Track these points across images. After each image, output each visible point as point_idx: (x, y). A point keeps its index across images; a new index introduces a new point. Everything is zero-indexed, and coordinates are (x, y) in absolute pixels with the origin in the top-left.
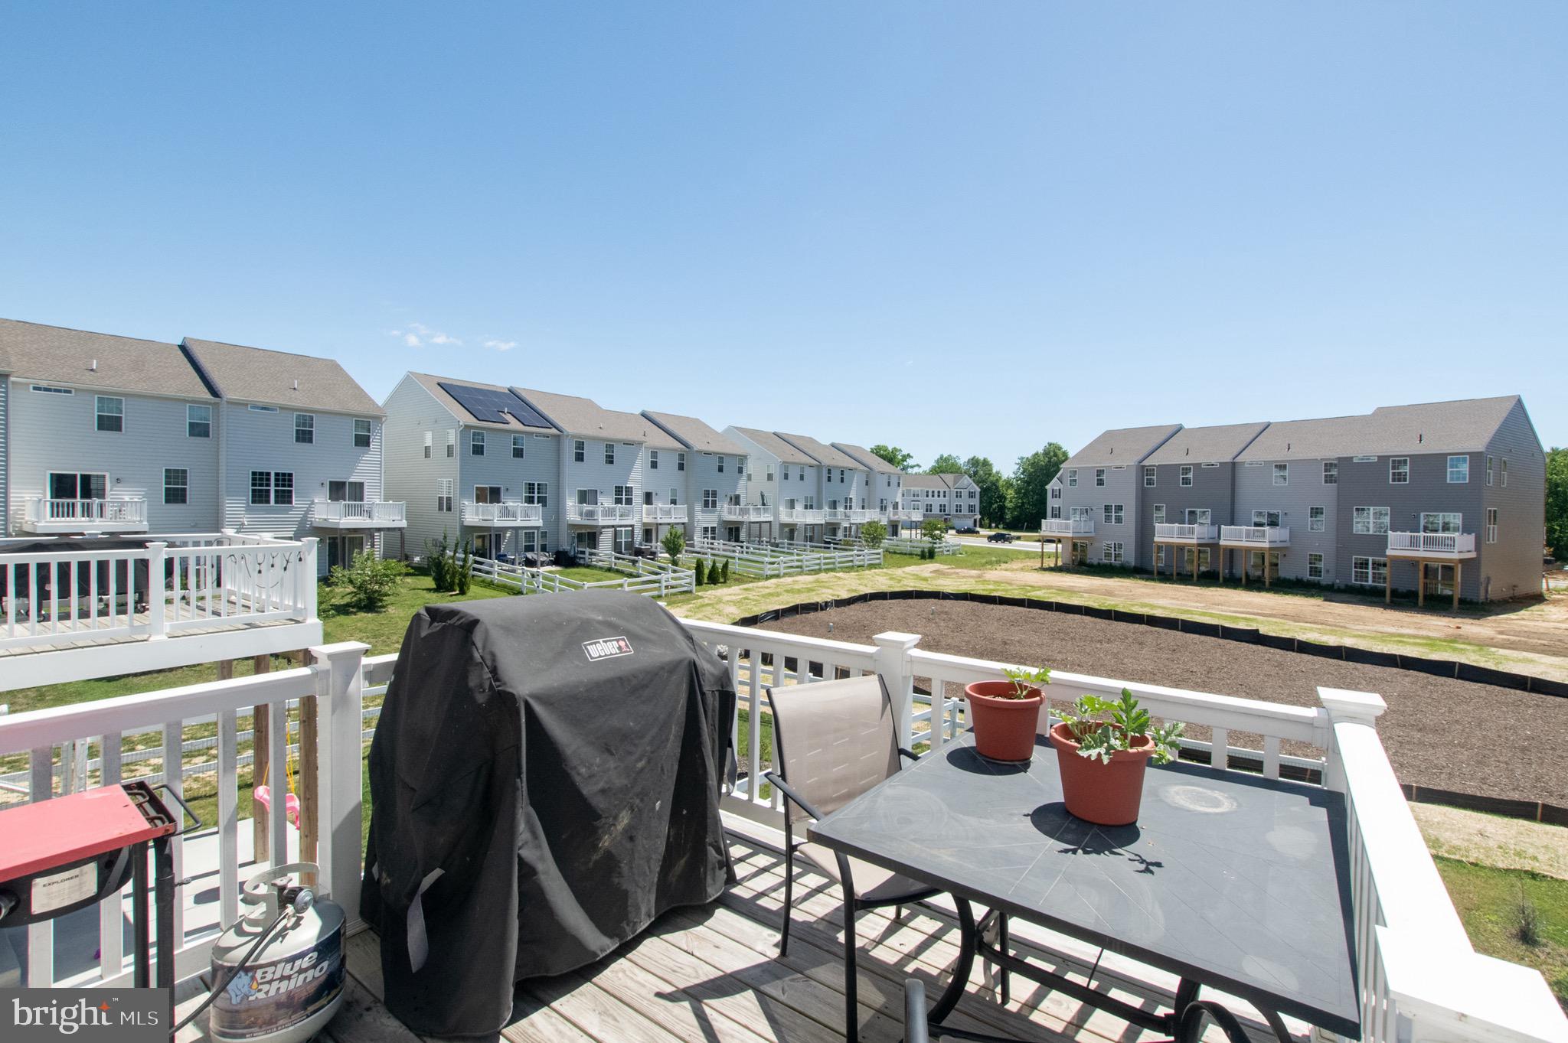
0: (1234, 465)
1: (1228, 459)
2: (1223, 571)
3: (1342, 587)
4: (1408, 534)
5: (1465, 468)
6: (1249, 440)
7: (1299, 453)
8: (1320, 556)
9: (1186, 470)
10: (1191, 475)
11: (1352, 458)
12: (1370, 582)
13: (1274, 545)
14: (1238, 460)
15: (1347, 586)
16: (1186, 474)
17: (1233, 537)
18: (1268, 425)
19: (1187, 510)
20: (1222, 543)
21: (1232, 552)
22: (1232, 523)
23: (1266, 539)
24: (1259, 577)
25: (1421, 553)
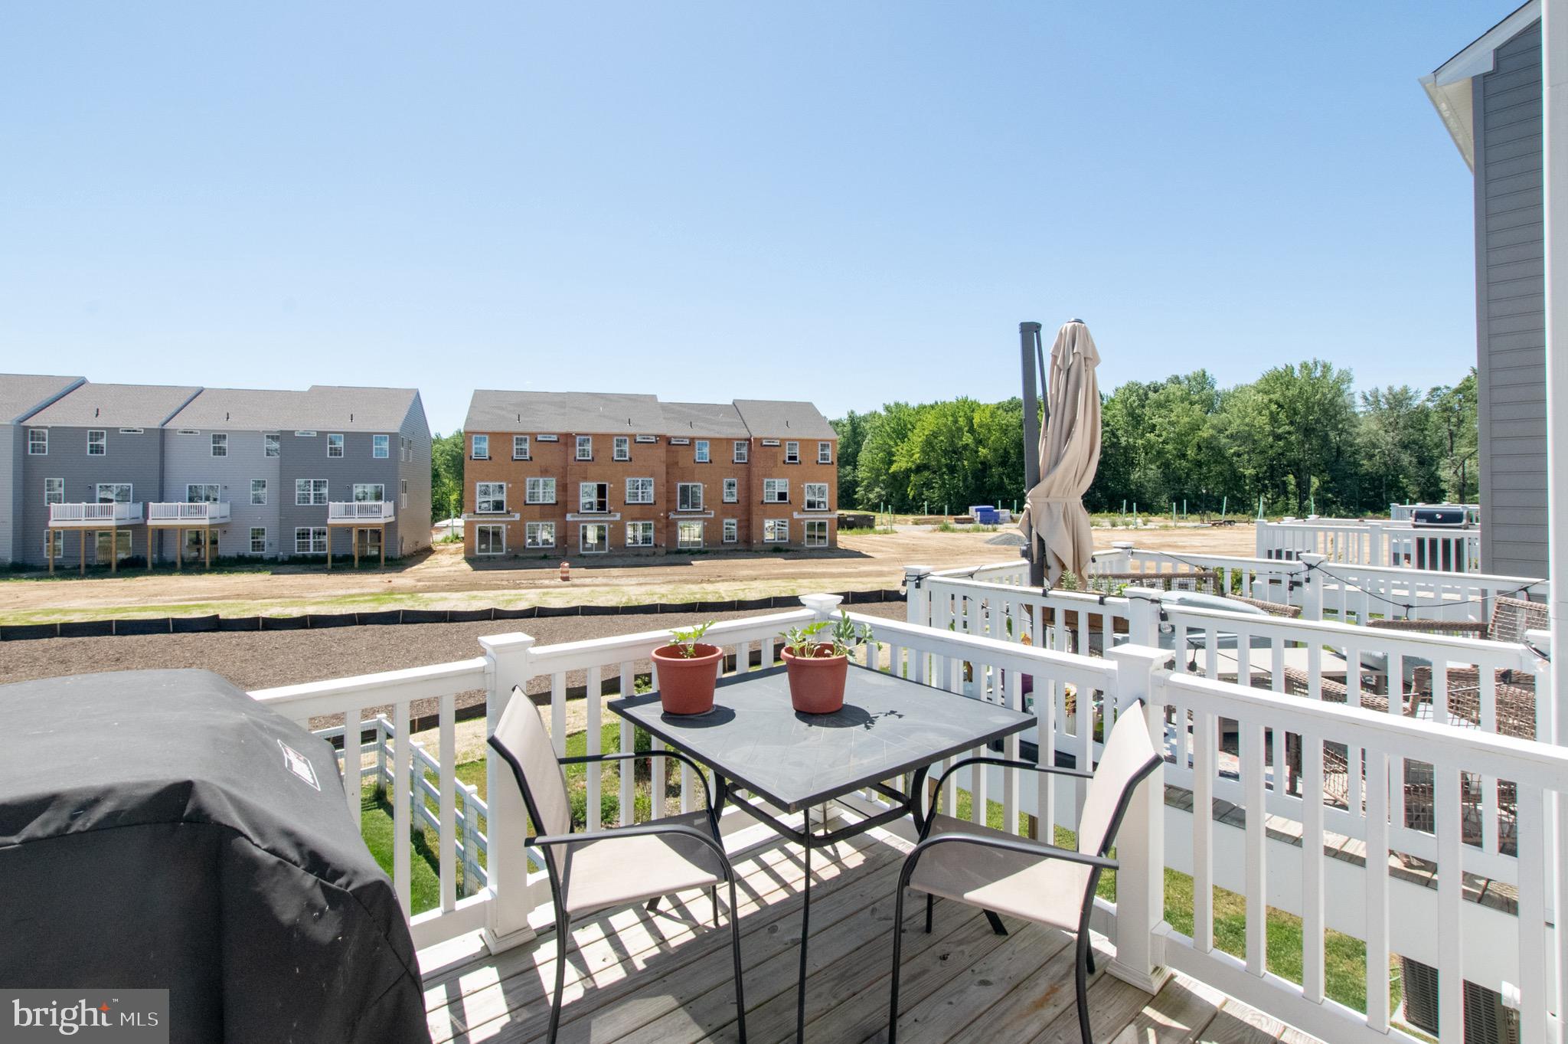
0: (162, 432)
1: (156, 424)
2: (151, 556)
3: (286, 559)
4: (344, 503)
5: (386, 445)
6: (180, 405)
7: (238, 423)
8: (263, 530)
9: (96, 435)
10: (103, 442)
11: (294, 432)
12: (312, 551)
13: (214, 522)
14: (168, 426)
15: (290, 556)
16: (96, 440)
17: (163, 515)
18: (201, 391)
19: (98, 485)
20: (150, 523)
21: (161, 532)
22: (161, 500)
23: (205, 516)
24: (196, 558)
25: (357, 520)
